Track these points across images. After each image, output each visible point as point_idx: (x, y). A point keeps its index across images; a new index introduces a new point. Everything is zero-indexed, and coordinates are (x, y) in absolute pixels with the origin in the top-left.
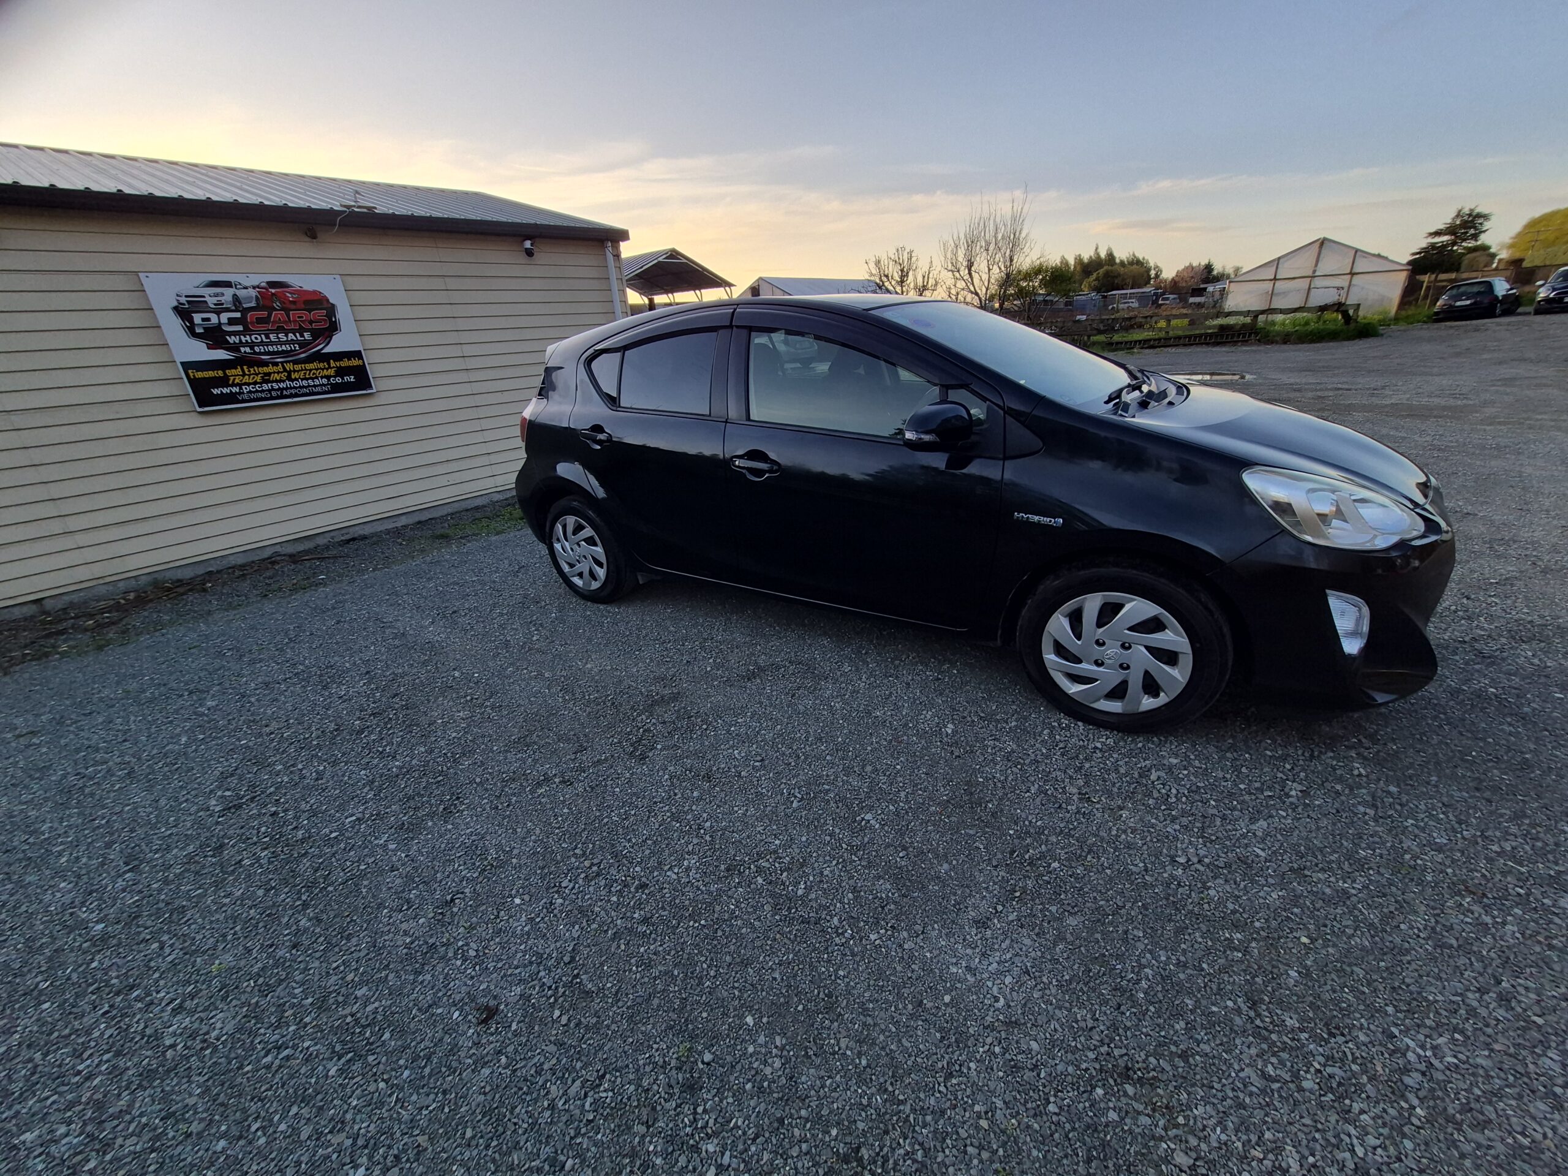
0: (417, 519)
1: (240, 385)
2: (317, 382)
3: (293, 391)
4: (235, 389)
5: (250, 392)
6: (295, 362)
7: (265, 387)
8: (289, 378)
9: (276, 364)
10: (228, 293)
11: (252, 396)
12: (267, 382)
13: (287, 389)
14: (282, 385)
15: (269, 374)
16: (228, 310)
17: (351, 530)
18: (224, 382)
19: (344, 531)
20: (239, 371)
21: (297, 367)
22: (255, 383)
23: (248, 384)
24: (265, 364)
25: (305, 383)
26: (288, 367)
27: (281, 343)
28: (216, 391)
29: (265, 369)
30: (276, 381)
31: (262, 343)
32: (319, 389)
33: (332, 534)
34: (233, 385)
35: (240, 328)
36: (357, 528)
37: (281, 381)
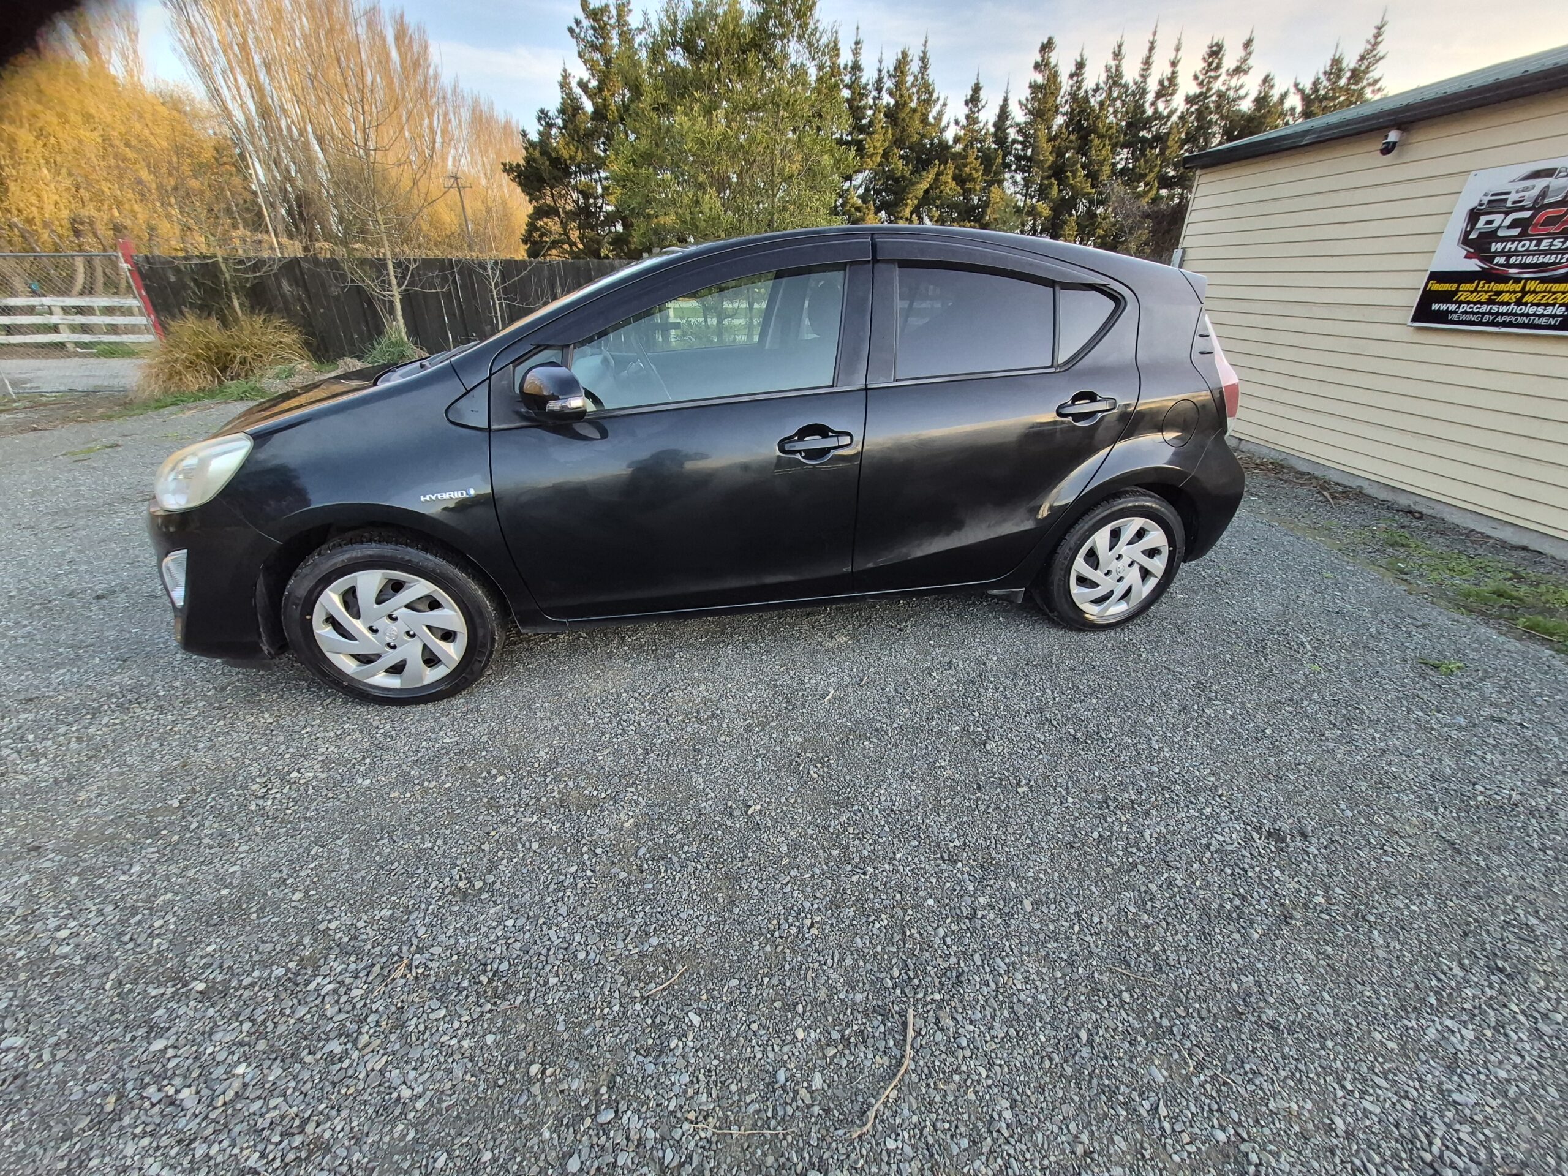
0: (1525, 543)
1: (1461, 303)
2: (1550, 310)
3: (1508, 319)
4: (1453, 307)
5: (1465, 313)
6: (1543, 280)
7: (1485, 308)
8: (1519, 303)
9: (1517, 281)
10: (1540, 184)
11: (1464, 317)
12: (1490, 302)
13: (1502, 314)
14: (1504, 309)
15: (1498, 293)
16: (1523, 209)
17: (1439, 507)
18: (1448, 297)
19: (1431, 504)
20: (1470, 287)
21: (1542, 287)
22: (1479, 302)
23: (1468, 303)
24: (1505, 279)
25: (1531, 310)
26: (1531, 286)
27: (1546, 253)
28: (1435, 307)
29: (1501, 287)
30: (1502, 303)
31: (1528, 253)
32: (1542, 321)
33: (1418, 499)
34: (1456, 302)
35: (1515, 232)
36: (1447, 509)
37: (1508, 304)
